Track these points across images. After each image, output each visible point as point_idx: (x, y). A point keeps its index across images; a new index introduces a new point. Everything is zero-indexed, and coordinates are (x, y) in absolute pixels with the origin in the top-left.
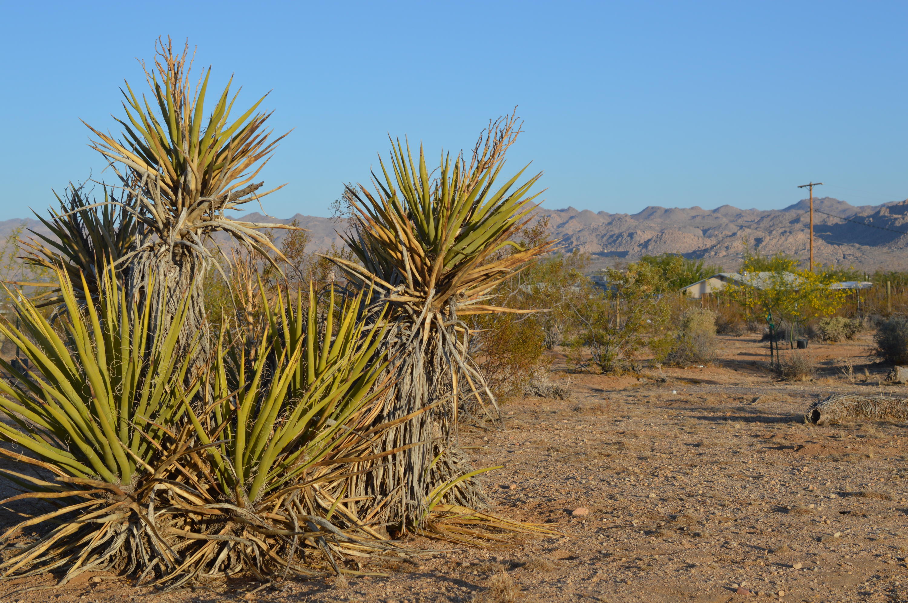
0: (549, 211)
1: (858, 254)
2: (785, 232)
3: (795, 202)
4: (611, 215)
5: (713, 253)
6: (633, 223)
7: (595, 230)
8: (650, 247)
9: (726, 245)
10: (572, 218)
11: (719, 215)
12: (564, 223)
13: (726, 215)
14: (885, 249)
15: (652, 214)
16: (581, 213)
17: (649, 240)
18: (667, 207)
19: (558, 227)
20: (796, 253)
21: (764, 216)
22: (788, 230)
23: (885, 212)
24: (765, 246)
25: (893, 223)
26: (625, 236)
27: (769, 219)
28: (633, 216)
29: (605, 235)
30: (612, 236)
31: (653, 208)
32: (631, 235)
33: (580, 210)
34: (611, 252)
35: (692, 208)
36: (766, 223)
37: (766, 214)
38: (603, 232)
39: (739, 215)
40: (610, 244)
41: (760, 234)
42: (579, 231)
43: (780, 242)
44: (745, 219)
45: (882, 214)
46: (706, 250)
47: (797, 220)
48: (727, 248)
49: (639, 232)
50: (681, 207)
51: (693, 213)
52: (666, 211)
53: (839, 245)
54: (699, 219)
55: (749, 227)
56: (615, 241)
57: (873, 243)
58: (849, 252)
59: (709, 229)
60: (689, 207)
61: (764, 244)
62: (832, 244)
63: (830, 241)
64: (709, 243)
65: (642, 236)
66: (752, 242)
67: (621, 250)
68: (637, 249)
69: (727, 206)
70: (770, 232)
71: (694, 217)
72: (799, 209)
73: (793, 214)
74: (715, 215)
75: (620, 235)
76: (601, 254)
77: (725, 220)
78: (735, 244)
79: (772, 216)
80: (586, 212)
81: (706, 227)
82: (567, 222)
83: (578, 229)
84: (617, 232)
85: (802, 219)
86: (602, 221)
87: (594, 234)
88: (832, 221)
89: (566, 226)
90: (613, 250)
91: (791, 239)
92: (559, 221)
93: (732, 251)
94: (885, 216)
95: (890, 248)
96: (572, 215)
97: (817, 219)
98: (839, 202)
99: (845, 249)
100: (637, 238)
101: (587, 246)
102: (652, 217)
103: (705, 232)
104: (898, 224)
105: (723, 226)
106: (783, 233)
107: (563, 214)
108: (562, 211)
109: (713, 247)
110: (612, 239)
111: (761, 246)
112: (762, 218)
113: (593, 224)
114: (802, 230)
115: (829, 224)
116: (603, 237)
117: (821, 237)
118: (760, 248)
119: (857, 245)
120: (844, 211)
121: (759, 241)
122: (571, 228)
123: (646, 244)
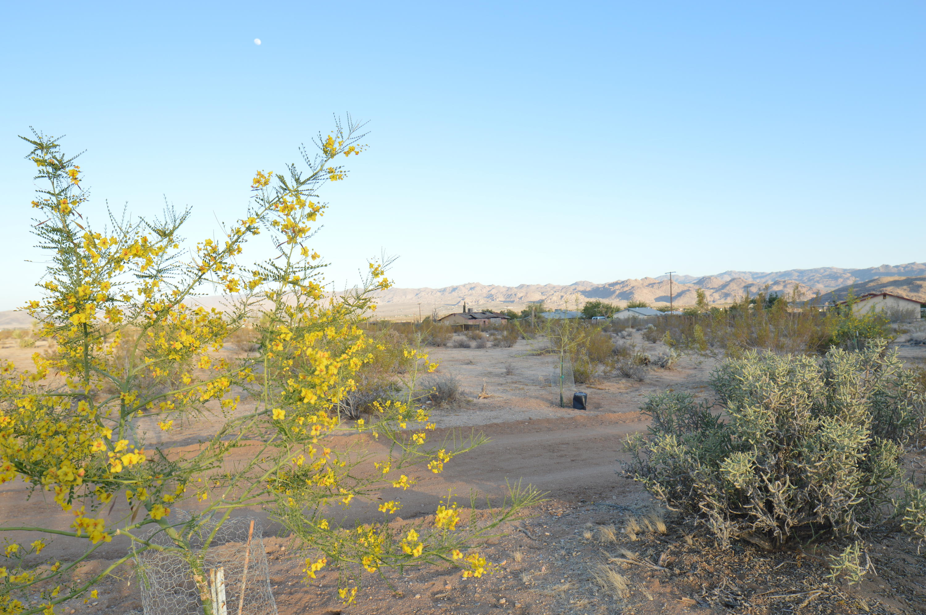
6: (516, 290)
7: (502, 292)
9: (550, 298)
10: (493, 288)
11: (547, 287)
13: (549, 287)
17: (522, 296)
20: (575, 301)
21: (563, 288)
22: (572, 293)
23: (607, 286)
25: (610, 290)
27: (565, 288)
30: (508, 295)
32: (515, 295)
36: (564, 290)
38: (505, 294)
39: (554, 287)
40: (508, 298)
41: (562, 294)
42: (496, 293)
44: (556, 289)
47: (575, 289)
55: (558, 292)
56: (510, 297)
61: (564, 297)
64: (544, 298)
65: (520, 295)
66: (560, 297)
70: (566, 294)
71: (538, 288)
73: (573, 287)
74: (545, 287)
75: (511, 295)
77: (549, 289)
78: (553, 298)
79: (567, 288)
80: (499, 286)
81: (542, 292)
82: (491, 290)
84: (510, 293)
85: (577, 289)
86: (505, 289)
87: (502, 294)
88: (589, 289)
90: (509, 300)
91: (574, 296)
94: (607, 288)
95: (609, 299)
97: (582, 289)
100: (517, 296)
101: (500, 299)
102: (523, 288)
104: (612, 290)
105: (549, 291)
113: (501, 290)
114: (578, 293)
115: (587, 290)
117: (584, 295)
121: (562, 297)
122: (493, 292)
123: (521, 298)
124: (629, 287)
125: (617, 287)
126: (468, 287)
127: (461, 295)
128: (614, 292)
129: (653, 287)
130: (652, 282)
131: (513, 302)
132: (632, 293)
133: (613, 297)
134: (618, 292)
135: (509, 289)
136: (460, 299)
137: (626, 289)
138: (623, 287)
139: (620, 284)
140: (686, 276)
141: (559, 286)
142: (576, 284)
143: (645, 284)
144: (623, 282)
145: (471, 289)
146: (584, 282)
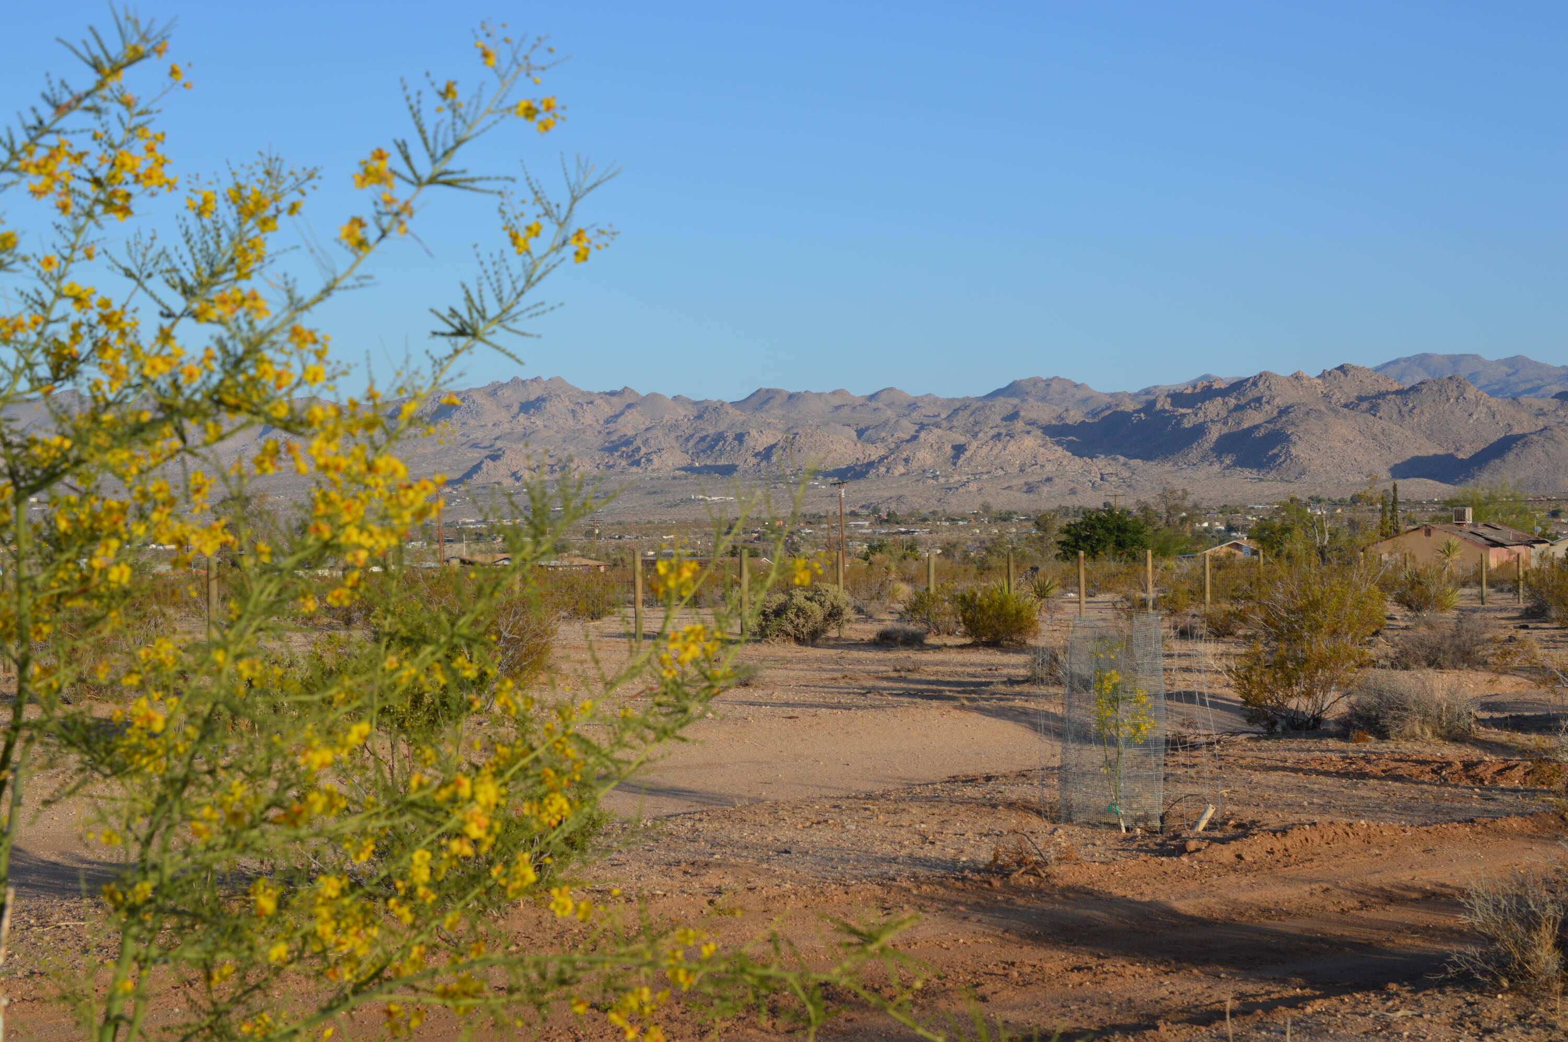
0: (590, 394)
1: (1126, 474)
2: (999, 434)
3: (1003, 385)
4: (696, 403)
5: (883, 469)
6: (737, 416)
7: (675, 426)
8: (774, 459)
9: (905, 455)
10: (629, 406)
11: (880, 405)
12: (617, 416)
13: (890, 405)
14: (1168, 466)
15: (766, 402)
16: (645, 398)
17: (773, 446)
18: (792, 390)
19: (607, 421)
20: (1022, 471)
21: (958, 408)
22: (1003, 431)
23: (1164, 404)
24: (970, 459)
25: (1179, 423)
26: (730, 439)
27: (968, 412)
28: (733, 404)
29: (691, 436)
30: (703, 439)
31: (768, 391)
32: (740, 438)
33: (643, 393)
34: (706, 466)
35: (834, 393)
36: (960, 420)
37: (957, 405)
38: (689, 432)
39: (913, 405)
40: (704, 451)
41: (961, 439)
42: (647, 429)
43: (995, 452)
44: (924, 412)
45: (1159, 406)
46: (871, 465)
47: (1013, 417)
48: (907, 460)
49: (753, 432)
50: (814, 390)
51: (836, 401)
52: (791, 396)
53: (1091, 458)
54: (846, 411)
55: (937, 425)
56: (711, 447)
57: (1148, 456)
58: (1109, 470)
59: (867, 429)
60: (828, 389)
61: (968, 454)
62: (1081, 456)
63: (1078, 450)
64: (874, 452)
65: (760, 440)
66: (948, 449)
67: (722, 462)
68: (752, 461)
69: (891, 389)
70: (975, 436)
71: (837, 408)
72: (1010, 396)
73: (1004, 406)
74: (873, 404)
75: (720, 437)
76: (690, 469)
77: (890, 414)
78: (920, 455)
79: (973, 408)
80: (653, 397)
81: (862, 425)
82: (622, 413)
83: (643, 427)
84: (711, 431)
85: (1022, 414)
86: (681, 412)
87: (673, 435)
88: (1075, 417)
89: (621, 420)
90: (709, 462)
91: (1012, 447)
92: (608, 411)
93: (914, 465)
94: (1165, 411)
95: (1175, 464)
96: (629, 401)
97: (1046, 414)
98: (1076, 386)
99: (1101, 464)
100: (749, 442)
101: (665, 455)
102: (767, 407)
103: (860, 433)
104: (1187, 424)
105: (892, 423)
106: (998, 436)
107: (614, 400)
108: (613, 394)
109: (882, 459)
110: (703, 445)
111: (963, 457)
112: (956, 411)
113: (667, 417)
114: (1028, 433)
115: (1070, 422)
116: (687, 440)
117: (1059, 443)
118: (960, 462)
119: (1122, 459)
120: (1085, 400)
121: (959, 450)
122: (630, 424)
123: (767, 453)
124: (1269, 410)
125: (1214, 408)
126: (515, 398)
127: (479, 435)
128: (1199, 431)
129: (1373, 409)
130: (1370, 389)
131: (728, 470)
132: (1279, 438)
133: (1195, 454)
134: (1215, 433)
135: (703, 410)
136: (474, 456)
137: (1252, 418)
138: (1239, 408)
139: (1224, 393)
140: (1515, 363)
141: (933, 400)
142: (1012, 390)
143: (1339, 397)
144: (1237, 386)
145: (526, 407)
146: (1048, 383)
